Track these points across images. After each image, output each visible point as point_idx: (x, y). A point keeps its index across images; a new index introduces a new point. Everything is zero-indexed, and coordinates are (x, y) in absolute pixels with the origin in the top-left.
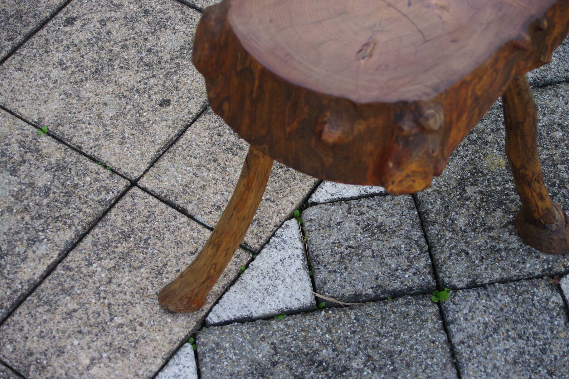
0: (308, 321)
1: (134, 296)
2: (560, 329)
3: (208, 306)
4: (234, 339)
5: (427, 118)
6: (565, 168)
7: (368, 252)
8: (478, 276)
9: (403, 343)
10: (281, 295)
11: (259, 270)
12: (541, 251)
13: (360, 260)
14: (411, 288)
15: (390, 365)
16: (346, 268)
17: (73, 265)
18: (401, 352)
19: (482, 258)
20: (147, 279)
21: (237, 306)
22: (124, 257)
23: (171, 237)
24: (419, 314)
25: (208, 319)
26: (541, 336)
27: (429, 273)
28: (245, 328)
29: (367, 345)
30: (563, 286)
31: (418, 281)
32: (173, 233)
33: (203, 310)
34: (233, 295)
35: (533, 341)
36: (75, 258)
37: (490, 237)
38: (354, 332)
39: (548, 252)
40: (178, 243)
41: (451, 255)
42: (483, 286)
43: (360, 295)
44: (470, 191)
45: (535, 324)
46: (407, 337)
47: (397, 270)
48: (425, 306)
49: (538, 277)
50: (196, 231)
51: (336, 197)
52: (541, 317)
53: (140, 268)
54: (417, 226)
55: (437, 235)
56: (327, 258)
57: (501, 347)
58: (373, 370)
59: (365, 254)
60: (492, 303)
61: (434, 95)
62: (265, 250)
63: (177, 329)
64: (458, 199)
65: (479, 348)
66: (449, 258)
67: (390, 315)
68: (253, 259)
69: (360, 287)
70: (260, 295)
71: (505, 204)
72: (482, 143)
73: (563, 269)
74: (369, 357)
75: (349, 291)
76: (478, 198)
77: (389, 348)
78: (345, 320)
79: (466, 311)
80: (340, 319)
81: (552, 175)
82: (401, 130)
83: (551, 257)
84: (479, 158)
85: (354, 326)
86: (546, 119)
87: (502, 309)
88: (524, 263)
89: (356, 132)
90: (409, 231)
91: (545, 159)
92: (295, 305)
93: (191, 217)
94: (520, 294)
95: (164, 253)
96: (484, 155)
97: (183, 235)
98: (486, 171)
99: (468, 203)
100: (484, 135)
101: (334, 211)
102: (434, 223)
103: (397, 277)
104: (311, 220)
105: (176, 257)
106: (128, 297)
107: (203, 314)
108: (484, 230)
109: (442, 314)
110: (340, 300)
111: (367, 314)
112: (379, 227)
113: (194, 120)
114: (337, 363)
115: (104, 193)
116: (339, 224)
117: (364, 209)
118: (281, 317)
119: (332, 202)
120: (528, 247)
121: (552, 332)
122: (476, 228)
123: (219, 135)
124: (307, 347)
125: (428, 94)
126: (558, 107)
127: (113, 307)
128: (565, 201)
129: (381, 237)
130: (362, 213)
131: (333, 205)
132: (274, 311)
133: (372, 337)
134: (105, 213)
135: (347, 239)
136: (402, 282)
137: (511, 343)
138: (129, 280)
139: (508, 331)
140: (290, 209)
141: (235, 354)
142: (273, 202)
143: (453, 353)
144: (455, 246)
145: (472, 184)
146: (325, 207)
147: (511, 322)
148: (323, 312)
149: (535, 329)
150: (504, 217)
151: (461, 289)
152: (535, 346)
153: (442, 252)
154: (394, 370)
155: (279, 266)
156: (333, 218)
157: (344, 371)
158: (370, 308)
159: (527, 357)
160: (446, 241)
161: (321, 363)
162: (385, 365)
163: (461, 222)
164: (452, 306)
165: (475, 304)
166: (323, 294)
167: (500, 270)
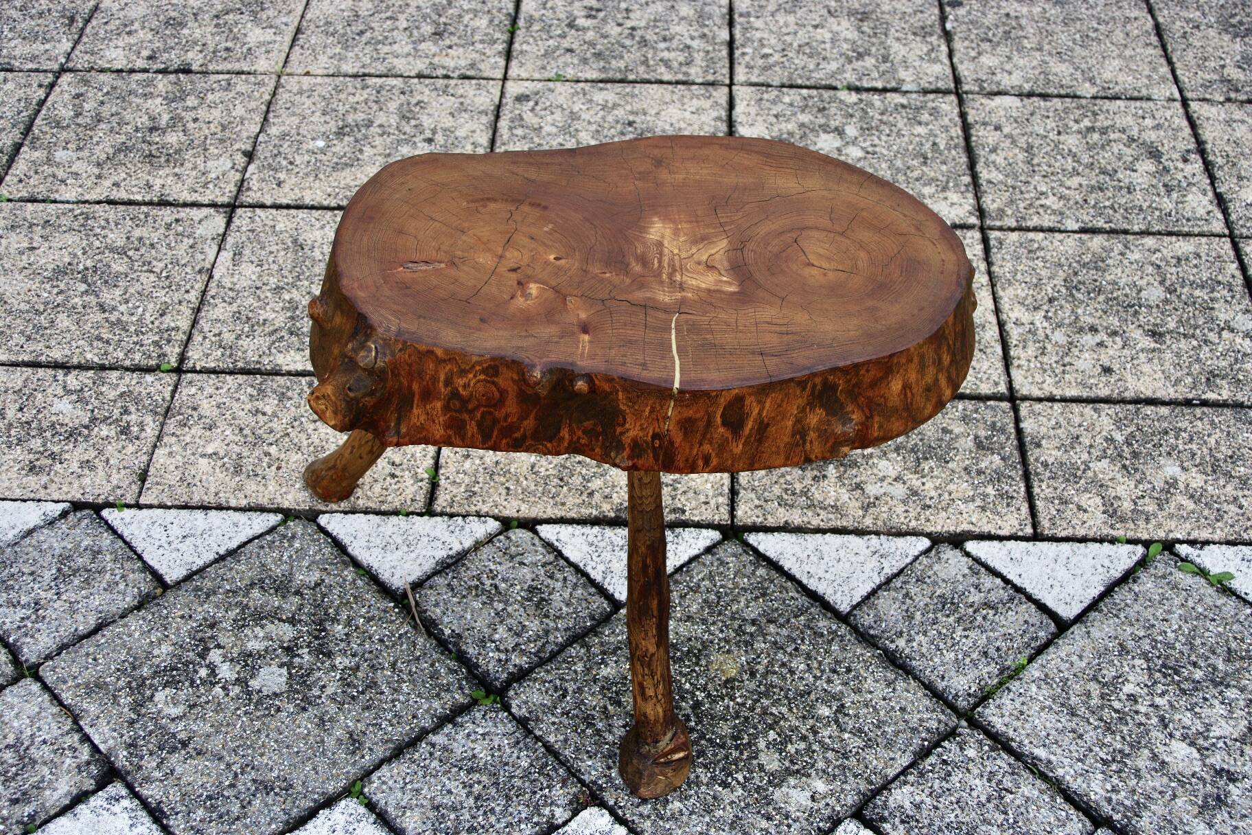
0: (370, 597)
3: (334, 507)
4: (309, 548)
6: (775, 740)
7: (500, 606)
8: (538, 719)
9: (395, 690)
10: (390, 559)
11: (409, 526)
13: (484, 603)
14: (477, 666)
15: (358, 692)
16: (464, 597)
18: (382, 693)
21: (352, 530)
24: (446, 688)
25: (322, 516)
26: (493, 818)
27: (510, 674)
28: (328, 549)
29: (372, 660)
30: (585, 814)
31: (491, 667)
33: (327, 506)
34: (364, 521)
35: (481, 812)
37: (605, 707)
38: (381, 641)
39: (622, 773)
41: (551, 682)
43: (437, 625)
45: (506, 807)
46: (407, 691)
47: (494, 642)
48: (461, 689)
49: (580, 781)
51: (556, 544)
52: (521, 808)
54: (570, 634)
55: (571, 657)
56: (467, 573)
57: (451, 785)
58: (343, 680)
59: (496, 604)
60: (509, 751)
62: (439, 519)
63: (290, 497)
65: (435, 764)
66: (545, 682)
67: (427, 663)
68: (421, 515)
69: (447, 620)
70: (379, 542)
72: (746, 641)
73: (611, 803)
75: (435, 612)
77: (381, 680)
78: (395, 626)
79: (480, 730)
80: (392, 622)
81: (752, 731)
83: (618, 781)
84: (720, 648)
85: (390, 638)
86: (840, 687)
87: (506, 764)
88: (590, 757)
90: (557, 629)
91: (772, 714)
92: (385, 576)
94: (541, 774)
96: (728, 651)
98: (703, 662)
100: (760, 638)
101: (537, 552)
102: (586, 646)
103: (484, 647)
104: (509, 539)
107: (324, 509)
108: (610, 698)
109: (460, 710)
110: (418, 612)
111: (414, 643)
112: (543, 600)
114: (332, 645)
116: (521, 563)
117: (559, 576)
118: (362, 572)
119: (548, 545)
120: (618, 751)
122: (609, 689)
124: (336, 610)
126: (871, 692)
127: (286, 438)
128: (719, 761)
129: (531, 611)
130: (551, 577)
131: (544, 547)
132: (365, 563)
133: (386, 659)
136: (480, 655)
137: (463, 793)
139: (479, 782)
140: (510, 511)
141: (290, 557)
142: (508, 494)
144: (566, 680)
146: (537, 541)
147: (493, 780)
148: (392, 605)
149: (499, 809)
151: (511, 713)
152: (474, 818)
153: (548, 672)
154: (353, 698)
155: (426, 539)
156: (526, 555)
157: (324, 654)
158: (424, 641)
159: (453, 817)
160: (568, 669)
161: (324, 630)
162: (355, 687)
163: (605, 671)
164: (479, 715)
165: (497, 735)
166: (416, 594)
167: (562, 738)
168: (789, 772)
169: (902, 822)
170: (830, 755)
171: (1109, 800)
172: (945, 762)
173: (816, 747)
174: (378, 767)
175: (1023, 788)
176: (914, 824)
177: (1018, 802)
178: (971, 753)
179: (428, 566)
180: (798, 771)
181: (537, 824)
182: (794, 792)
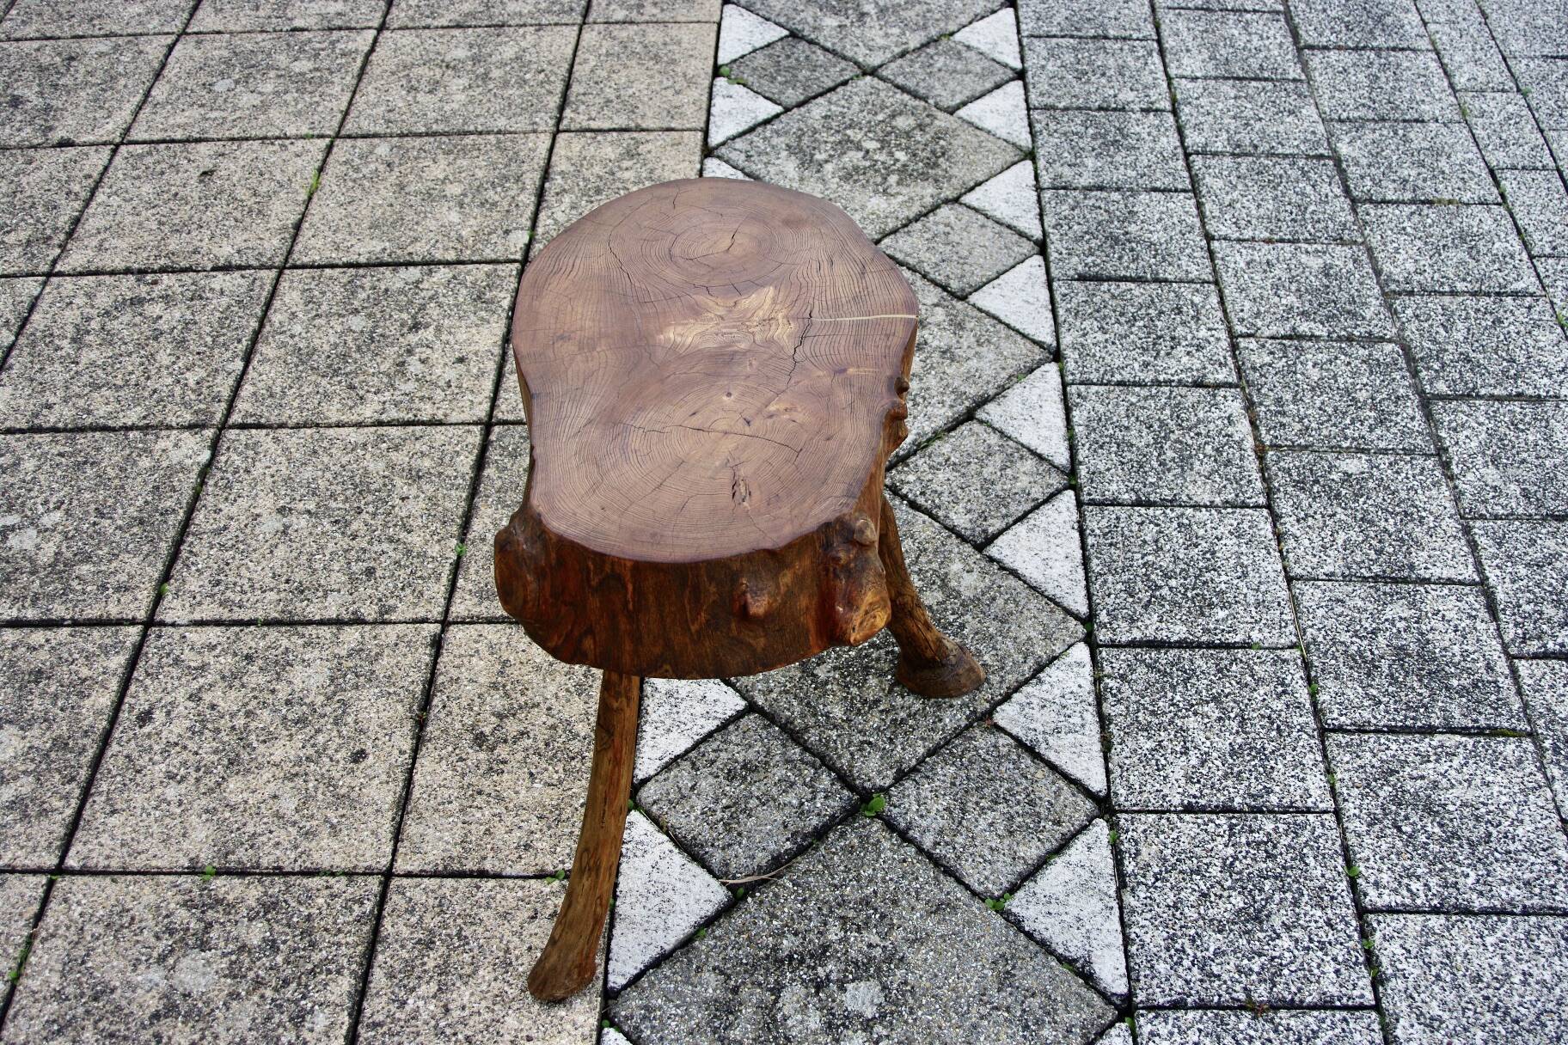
0: (738, 919)
1: (493, 1011)
2: (1032, 770)
3: (600, 970)
4: (663, 990)
5: (862, 531)
7: (753, 803)
8: (900, 762)
9: (870, 881)
10: (684, 906)
11: (634, 893)
12: (951, 697)
13: (750, 816)
14: (833, 817)
15: (875, 914)
16: (740, 834)
17: (379, 1018)
18: (875, 892)
19: (890, 739)
20: (496, 979)
21: (637, 950)
22: (443, 970)
23: (489, 912)
24: (864, 839)
25: (611, 984)
26: (1017, 789)
27: (842, 788)
28: (666, 970)
29: (831, 907)
30: (1002, 723)
31: (836, 804)
32: (488, 907)
33: (598, 978)
34: (623, 939)
35: (1013, 799)
36: (375, 1007)
37: (882, 712)
38: (804, 901)
39: (959, 696)
40: (505, 916)
41: (852, 754)
42: (914, 770)
43: (779, 855)
44: (821, 673)
45: (1002, 780)
46: (871, 871)
47: (802, 804)
48: (864, 827)
49: (967, 727)
50: (517, 889)
51: (667, 759)
52: (1002, 769)
53: (475, 972)
54: (789, 743)
55: (820, 740)
56: (706, 834)
57: (983, 824)
58: (859, 930)
59: (750, 806)
60: (938, 783)
61: (853, 502)
62: (623, 867)
63: (580, 1019)
64: (815, 689)
65: (960, 839)
66: (853, 758)
67: (832, 859)
68: (616, 885)
69: (772, 847)
70: (657, 920)
71: (872, 667)
73: (988, 705)
74: (844, 919)
75: (762, 858)
76: (837, 676)
77: (858, 895)
78: (782, 892)
79: (914, 807)
80: (776, 896)
82: (836, 560)
83: (966, 699)
85: (799, 895)
87: (953, 784)
88: (940, 720)
89: (783, 589)
90: (784, 754)
92: (710, 909)
93: (497, 876)
94: (961, 757)
95: (494, 937)
97: (503, 903)
99: (829, 687)
101: (676, 776)
102: (806, 729)
103: (809, 811)
104: (655, 802)
105: (514, 933)
106: (487, 1016)
107: (601, 982)
108: (870, 708)
109: (890, 825)
110: (759, 874)
111: (805, 873)
112: (744, 767)
113: (414, 759)
114: (810, 947)
115: (356, 907)
116: (693, 788)
117: (712, 756)
118: (703, 932)
119: (667, 767)
120: (932, 700)
121: (1026, 778)
122: (859, 710)
123: (461, 760)
124: (760, 949)
125: (847, 505)
127: (474, 1040)
129: (755, 776)
130: (713, 762)
131: (670, 770)
132: (688, 931)
133: (830, 895)
134: (376, 931)
135: (717, 801)
136: (818, 815)
137: (991, 814)
138: (472, 994)
139: (977, 804)
141: (678, 1007)
143: (936, 862)
144: (850, 742)
145: (818, 665)
146: (660, 778)
147: (974, 792)
148: (749, 899)
149: (1006, 785)
150: (881, 682)
151: (890, 786)
152: (1018, 803)
153: (840, 757)
154: (883, 916)
155: (655, 876)
156: (680, 785)
157: (825, 951)
158: (802, 864)
159: (1020, 819)
160: (835, 742)
161: (790, 957)
162: (869, 917)
163: (838, 712)
164: (896, 811)
165: (919, 794)
166: (734, 877)
167: (920, 742)
168: (944, 585)
169: (985, 520)
170: (923, 559)
171: (951, 406)
172: (922, 493)
174: (967, 887)
175: (944, 451)
177: (958, 455)
178: (911, 478)
179: (694, 868)
180: (943, 580)
181: (1019, 756)
182: (964, 583)
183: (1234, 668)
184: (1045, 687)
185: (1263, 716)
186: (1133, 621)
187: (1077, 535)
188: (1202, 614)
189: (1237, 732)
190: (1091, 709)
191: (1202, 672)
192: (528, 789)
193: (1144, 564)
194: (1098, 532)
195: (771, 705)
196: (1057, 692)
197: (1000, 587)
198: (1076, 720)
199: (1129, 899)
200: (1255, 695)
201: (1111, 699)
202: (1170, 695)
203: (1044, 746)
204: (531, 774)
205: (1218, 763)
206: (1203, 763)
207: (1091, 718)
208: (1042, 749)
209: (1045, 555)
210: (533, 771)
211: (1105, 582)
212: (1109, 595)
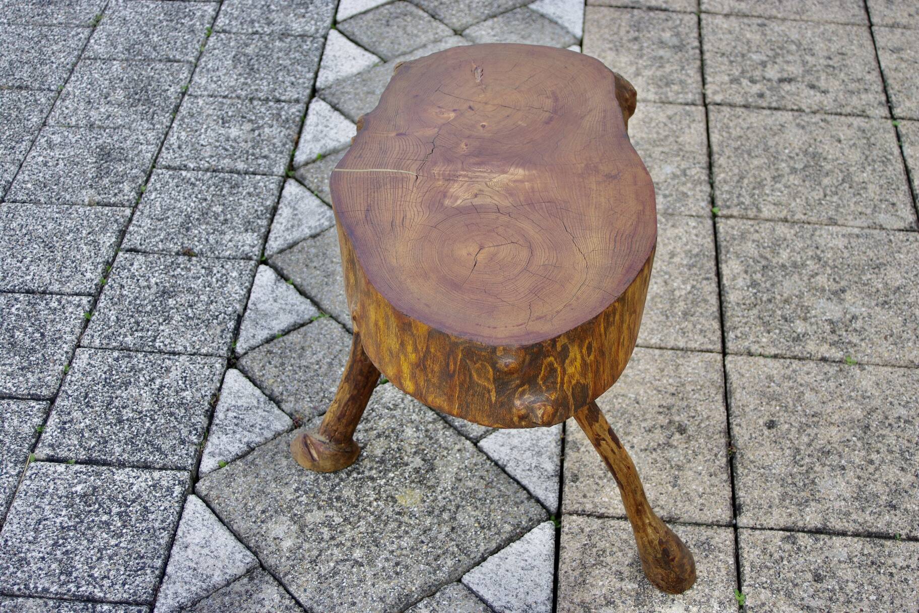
26: (290, 374)
30: (287, 418)
35: (296, 368)
44: (418, 462)
45: (298, 380)
49: (314, 417)
52: (296, 387)
57: (320, 355)
64: (424, 450)
72: (433, 512)
76: (406, 458)
84: (427, 496)
86: (380, 565)
91: (359, 522)
94: (324, 397)
96: (425, 501)
98: (414, 486)
99: (414, 450)
100: (436, 521)
108: (384, 432)
115: (739, 335)
122: (392, 432)
126: (373, 585)
137: (313, 360)
139: (320, 368)
145: (420, 468)
150: (372, 452)
159: (294, 355)
160: (414, 412)
163: (409, 432)
168: (303, 527)
173: (323, 544)
174: (340, 323)
176: (244, 598)
180: (303, 532)
181: (282, 394)
182: (285, 528)
183: (93, 443)
184: (246, 440)
185: (92, 407)
186: (154, 486)
187: (169, 569)
188: (95, 488)
189: (116, 398)
190: (217, 422)
191: (120, 441)
192: (638, 394)
193: (122, 536)
194: (148, 572)
195: (460, 440)
196: (238, 436)
197: (255, 522)
198: (231, 414)
199: (238, 307)
200: (88, 422)
201: (198, 427)
202: (153, 427)
203: (262, 399)
204: (638, 403)
205: (142, 379)
206: (152, 380)
207: (220, 414)
208: (263, 398)
209: (205, 551)
210: (636, 405)
211: (163, 521)
212: (165, 509)
